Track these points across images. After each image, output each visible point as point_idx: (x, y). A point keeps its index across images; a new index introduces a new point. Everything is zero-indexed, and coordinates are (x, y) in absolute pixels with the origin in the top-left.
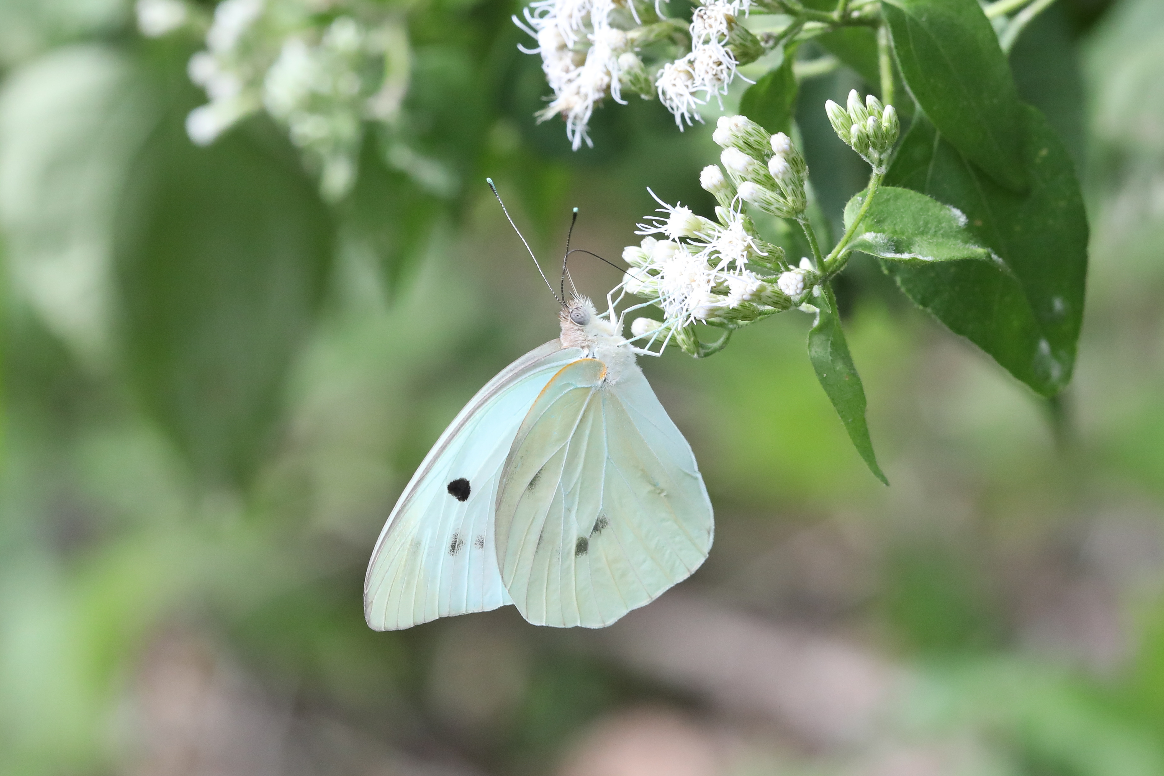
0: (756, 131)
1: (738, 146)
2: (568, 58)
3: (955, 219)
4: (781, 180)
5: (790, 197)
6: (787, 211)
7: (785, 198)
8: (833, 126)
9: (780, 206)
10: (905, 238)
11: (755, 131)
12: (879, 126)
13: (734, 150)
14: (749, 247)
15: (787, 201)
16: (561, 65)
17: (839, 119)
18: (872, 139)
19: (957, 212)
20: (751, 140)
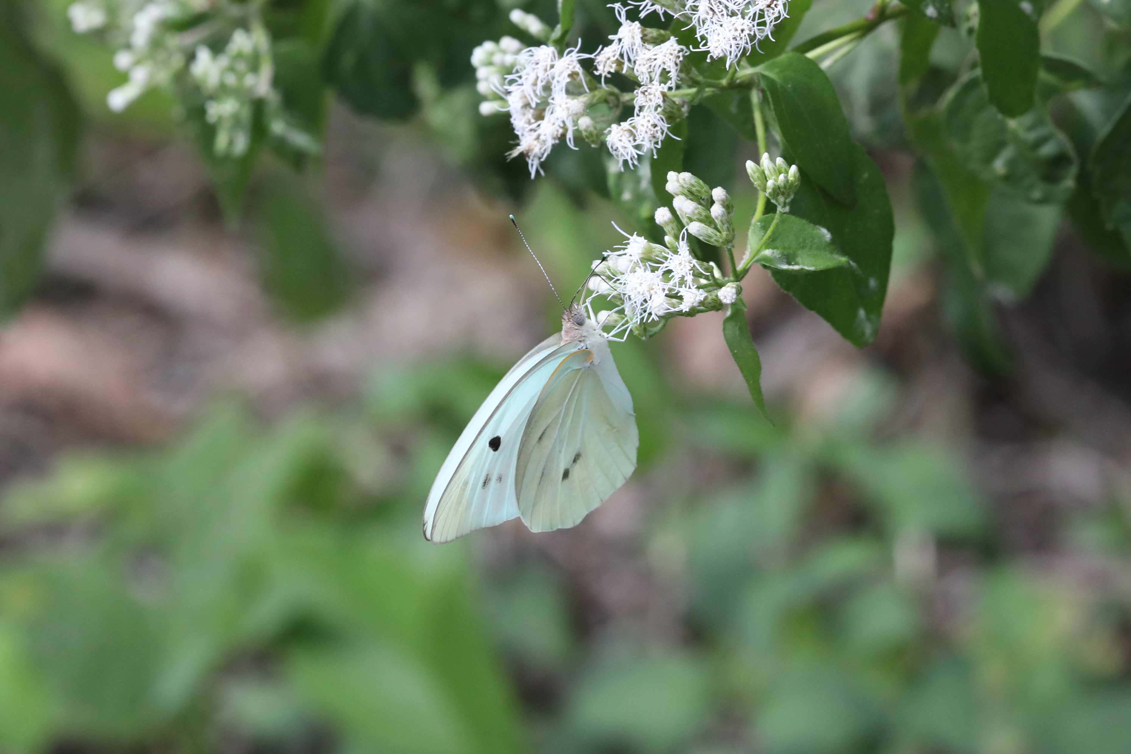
0: (698, 183)
1: (683, 193)
2: (530, 114)
3: (823, 236)
4: (719, 221)
5: (724, 232)
6: (722, 242)
7: (720, 232)
8: (751, 178)
9: (718, 239)
10: (791, 252)
11: (696, 184)
12: (787, 181)
13: (683, 198)
14: (694, 266)
15: (721, 234)
16: (524, 119)
17: (756, 174)
18: (782, 190)
19: (824, 231)
20: (694, 189)
